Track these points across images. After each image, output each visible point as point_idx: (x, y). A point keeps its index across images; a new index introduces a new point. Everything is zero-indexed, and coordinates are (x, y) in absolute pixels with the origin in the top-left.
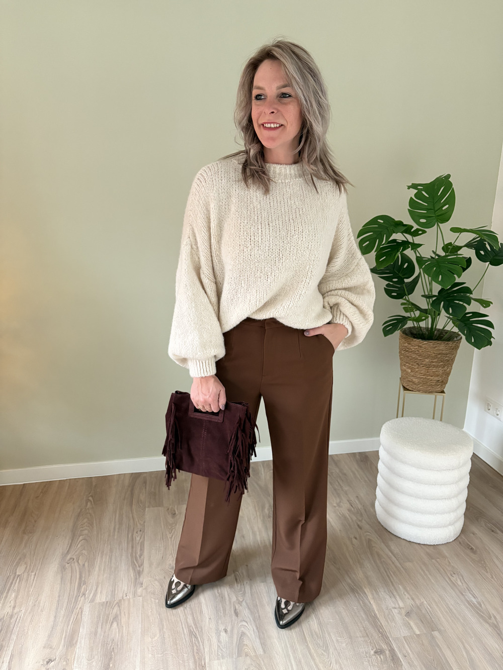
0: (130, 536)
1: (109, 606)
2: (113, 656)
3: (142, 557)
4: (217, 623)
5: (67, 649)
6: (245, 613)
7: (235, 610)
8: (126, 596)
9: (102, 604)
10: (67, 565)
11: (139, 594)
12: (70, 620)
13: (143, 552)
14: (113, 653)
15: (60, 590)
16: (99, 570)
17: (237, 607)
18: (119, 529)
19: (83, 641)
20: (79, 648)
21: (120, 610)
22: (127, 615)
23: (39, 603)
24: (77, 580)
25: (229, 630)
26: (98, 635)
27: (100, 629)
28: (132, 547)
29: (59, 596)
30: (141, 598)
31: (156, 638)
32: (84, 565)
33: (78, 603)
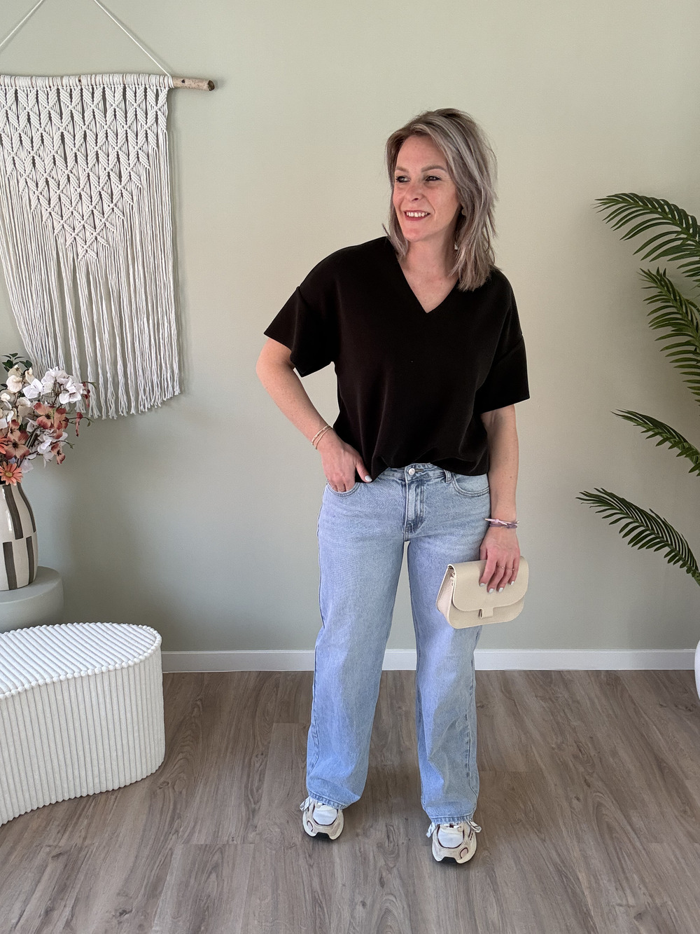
0: (246, 760)
1: (208, 852)
2: (207, 917)
3: (260, 791)
4: (353, 892)
5: (148, 900)
6: (394, 883)
7: (381, 878)
8: (233, 840)
9: (199, 848)
10: (159, 791)
11: (250, 840)
12: (155, 863)
13: (263, 783)
14: (207, 913)
15: (146, 822)
16: (201, 802)
17: (384, 874)
18: (233, 749)
19: (169, 892)
20: (163, 900)
21: (223, 858)
22: (230, 866)
23: (118, 836)
24: (170, 811)
25: (368, 902)
26: (189, 888)
27: (194, 879)
28: (249, 776)
29: (144, 830)
30: (252, 846)
31: (267, 901)
32: (181, 793)
33: (168, 842)
